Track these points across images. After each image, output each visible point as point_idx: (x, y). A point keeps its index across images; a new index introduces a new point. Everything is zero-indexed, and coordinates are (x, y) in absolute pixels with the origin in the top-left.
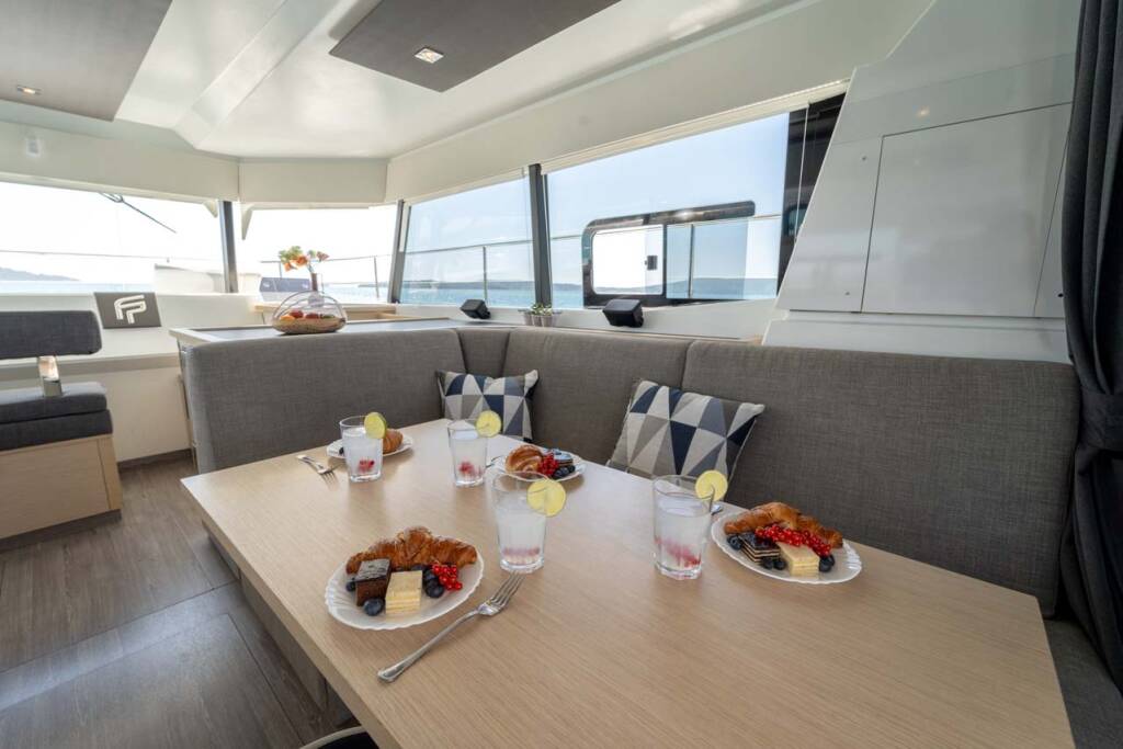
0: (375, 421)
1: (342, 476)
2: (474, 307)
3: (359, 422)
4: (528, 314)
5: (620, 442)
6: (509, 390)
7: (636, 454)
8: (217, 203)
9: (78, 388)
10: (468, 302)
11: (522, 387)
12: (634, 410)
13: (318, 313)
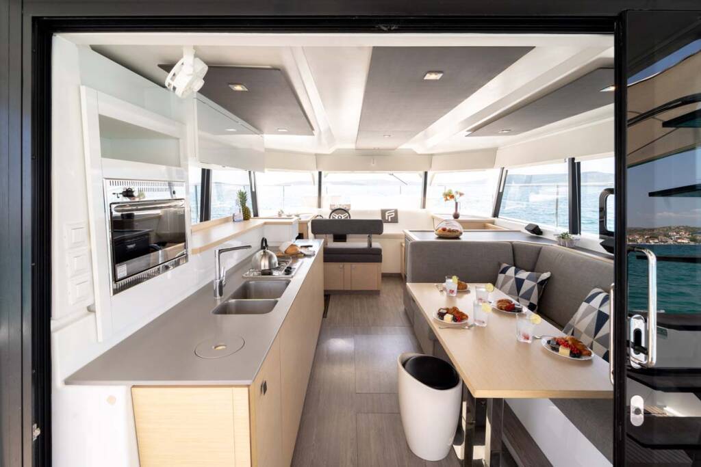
0: (455, 278)
1: (445, 293)
2: (532, 228)
3: (451, 278)
4: (561, 237)
5: (575, 315)
6: (528, 278)
7: (578, 322)
8: (422, 173)
9: (375, 245)
10: (530, 225)
11: (538, 278)
12: (585, 301)
13: (452, 229)
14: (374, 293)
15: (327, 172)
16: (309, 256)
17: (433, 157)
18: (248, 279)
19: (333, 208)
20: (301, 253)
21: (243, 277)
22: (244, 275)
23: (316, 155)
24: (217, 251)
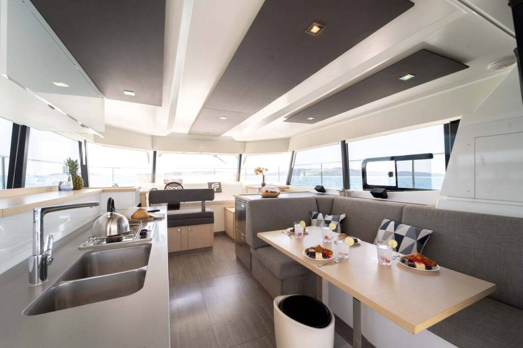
0: (303, 223)
1: (293, 237)
2: (319, 189)
3: (299, 223)
4: (341, 192)
5: (376, 240)
6: (333, 219)
8: (238, 155)
9: (208, 209)
10: (317, 186)
11: (339, 219)
12: (381, 229)
13: (272, 191)
14: (208, 250)
15: (161, 152)
16: (160, 219)
17: (247, 144)
18: (88, 251)
19: (167, 183)
20: (150, 217)
21: (80, 249)
22: (81, 246)
23: (152, 136)
24: (39, 210)
